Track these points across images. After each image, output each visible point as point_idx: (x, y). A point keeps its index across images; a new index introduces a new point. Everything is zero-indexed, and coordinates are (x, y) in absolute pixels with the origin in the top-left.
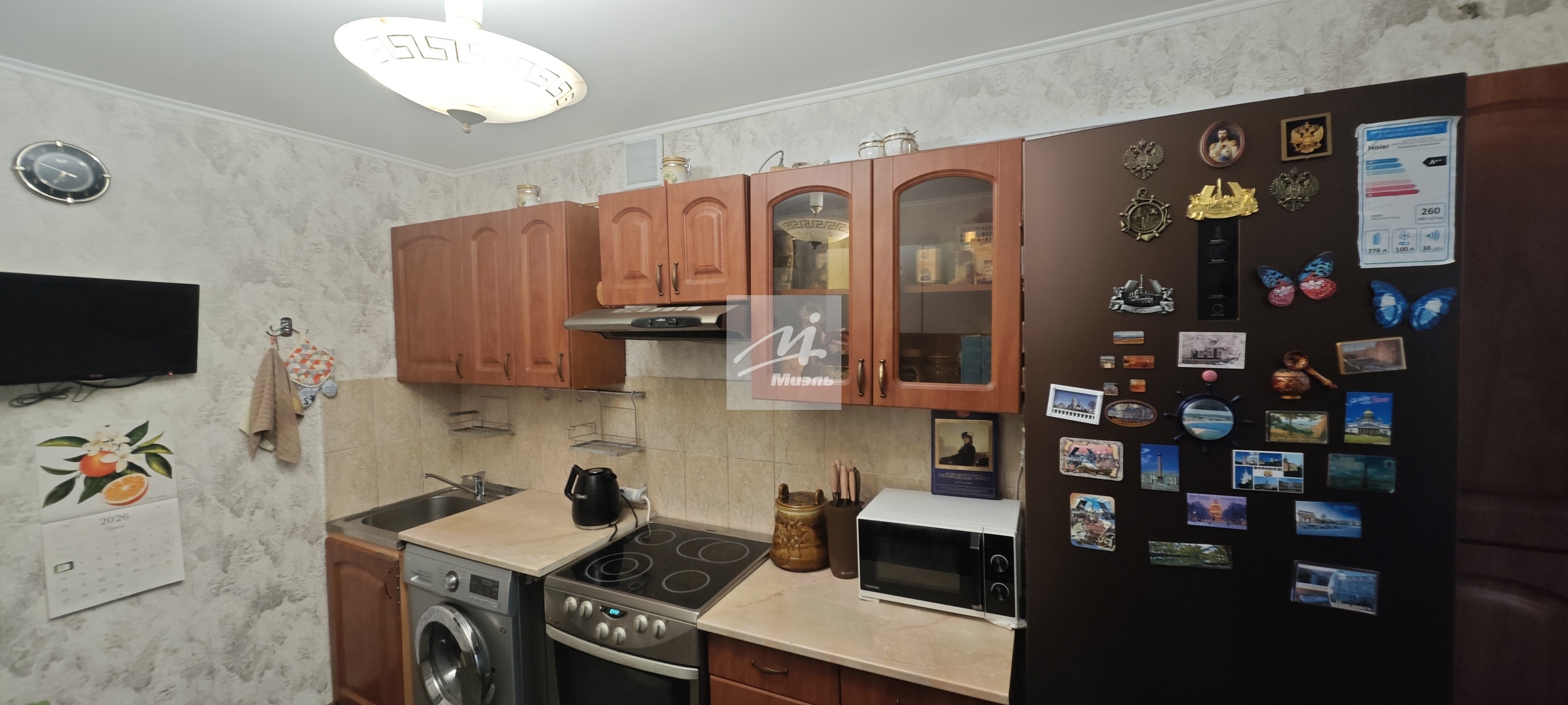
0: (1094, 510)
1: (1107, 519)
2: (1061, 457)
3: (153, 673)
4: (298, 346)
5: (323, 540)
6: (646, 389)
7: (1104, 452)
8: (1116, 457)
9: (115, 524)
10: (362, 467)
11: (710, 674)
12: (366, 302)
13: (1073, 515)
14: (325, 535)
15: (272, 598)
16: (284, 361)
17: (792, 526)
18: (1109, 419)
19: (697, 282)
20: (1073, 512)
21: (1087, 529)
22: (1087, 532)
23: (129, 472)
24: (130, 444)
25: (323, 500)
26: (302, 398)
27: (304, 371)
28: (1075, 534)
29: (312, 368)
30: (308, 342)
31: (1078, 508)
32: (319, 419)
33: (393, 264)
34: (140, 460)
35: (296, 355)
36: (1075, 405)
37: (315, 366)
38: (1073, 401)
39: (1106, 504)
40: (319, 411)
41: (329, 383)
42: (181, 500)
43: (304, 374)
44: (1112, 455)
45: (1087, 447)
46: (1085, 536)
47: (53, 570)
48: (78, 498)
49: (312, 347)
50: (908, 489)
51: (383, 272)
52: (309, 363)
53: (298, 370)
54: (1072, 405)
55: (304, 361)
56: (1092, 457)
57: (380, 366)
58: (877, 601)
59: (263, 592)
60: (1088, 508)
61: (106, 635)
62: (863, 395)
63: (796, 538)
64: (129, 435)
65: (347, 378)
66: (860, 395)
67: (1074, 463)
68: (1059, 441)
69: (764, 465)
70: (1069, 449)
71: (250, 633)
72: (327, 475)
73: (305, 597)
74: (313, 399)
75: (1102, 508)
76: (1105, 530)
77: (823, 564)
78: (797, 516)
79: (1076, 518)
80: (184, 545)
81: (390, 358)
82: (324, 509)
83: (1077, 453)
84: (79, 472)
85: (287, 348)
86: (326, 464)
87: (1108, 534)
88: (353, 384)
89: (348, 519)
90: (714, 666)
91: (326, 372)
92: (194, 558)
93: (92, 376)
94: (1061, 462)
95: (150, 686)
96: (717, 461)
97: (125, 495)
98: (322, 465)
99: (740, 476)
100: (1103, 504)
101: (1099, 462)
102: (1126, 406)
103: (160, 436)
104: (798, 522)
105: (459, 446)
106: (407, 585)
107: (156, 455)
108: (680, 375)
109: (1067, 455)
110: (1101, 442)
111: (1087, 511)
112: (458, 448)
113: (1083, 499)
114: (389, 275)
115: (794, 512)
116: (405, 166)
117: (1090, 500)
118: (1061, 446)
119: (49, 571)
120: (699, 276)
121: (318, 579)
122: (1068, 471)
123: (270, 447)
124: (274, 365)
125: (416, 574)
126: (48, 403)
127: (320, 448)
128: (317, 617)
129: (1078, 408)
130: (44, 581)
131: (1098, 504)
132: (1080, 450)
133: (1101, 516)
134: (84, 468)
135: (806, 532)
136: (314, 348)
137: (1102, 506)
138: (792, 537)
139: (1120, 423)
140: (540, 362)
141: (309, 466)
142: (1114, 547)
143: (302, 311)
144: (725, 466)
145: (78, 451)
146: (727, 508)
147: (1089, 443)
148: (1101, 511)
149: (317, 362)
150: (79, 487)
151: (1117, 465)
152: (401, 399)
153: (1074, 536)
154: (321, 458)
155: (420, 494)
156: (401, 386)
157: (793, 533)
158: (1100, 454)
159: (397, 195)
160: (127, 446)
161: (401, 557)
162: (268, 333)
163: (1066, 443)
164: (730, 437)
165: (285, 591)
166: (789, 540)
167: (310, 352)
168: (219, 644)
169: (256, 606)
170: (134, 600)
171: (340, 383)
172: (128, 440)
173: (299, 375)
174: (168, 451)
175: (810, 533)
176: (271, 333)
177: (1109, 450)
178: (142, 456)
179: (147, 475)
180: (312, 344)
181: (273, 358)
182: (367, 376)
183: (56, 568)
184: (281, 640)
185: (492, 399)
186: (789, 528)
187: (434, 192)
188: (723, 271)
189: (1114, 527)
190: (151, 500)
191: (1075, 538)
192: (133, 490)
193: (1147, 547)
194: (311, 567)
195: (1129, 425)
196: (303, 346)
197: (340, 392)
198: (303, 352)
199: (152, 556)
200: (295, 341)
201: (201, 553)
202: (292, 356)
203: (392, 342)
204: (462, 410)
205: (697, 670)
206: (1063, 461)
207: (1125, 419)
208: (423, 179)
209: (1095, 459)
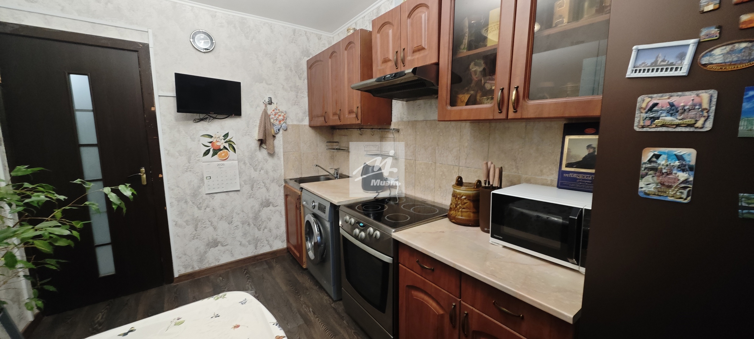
0: (668, 163)
1: (683, 171)
2: (636, 115)
3: (233, 219)
4: (273, 109)
5: (283, 186)
6: (400, 127)
7: (691, 103)
8: (705, 105)
9: (221, 167)
10: (296, 160)
11: (399, 263)
12: (298, 93)
13: (643, 169)
14: (284, 184)
15: (267, 204)
16: (269, 114)
17: (459, 199)
18: (702, 67)
19: (413, 58)
20: (644, 166)
21: (658, 181)
22: (657, 184)
23: (224, 149)
24: (224, 140)
25: (283, 170)
26: (275, 129)
27: (275, 118)
28: (643, 186)
29: (278, 117)
30: (277, 107)
31: (650, 161)
32: (281, 138)
33: (307, 76)
34: (227, 145)
35: (273, 112)
36: (660, 60)
37: (279, 117)
38: (657, 57)
39: (684, 156)
40: (281, 135)
41: (284, 125)
42: (238, 162)
43: (276, 120)
44: (700, 105)
45: (669, 101)
46: (655, 188)
47: (206, 178)
48: (211, 156)
49: (278, 109)
50: (542, 185)
51: (304, 80)
52: (277, 116)
53: (274, 118)
54: (656, 61)
55: (275, 115)
56: (673, 109)
57: (302, 120)
58: (501, 246)
59: (264, 201)
60: (662, 161)
61: (220, 203)
62: (501, 112)
63: (460, 205)
64: (224, 136)
65: (291, 123)
66: (499, 113)
67: (651, 118)
68: (637, 101)
69: (453, 167)
70: (647, 106)
71: (260, 214)
72: (284, 161)
73: (277, 206)
74: (279, 130)
75: (679, 160)
76: (680, 182)
77: (474, 223)
78: (462, 193)
79: (646, 171)
80: (240, 178)
81: (306, 117)
82: (283, 174)
83: (655, 108)
84: (211, 147)
85: (270, 109)
86: (283, 156)
87: (683, 185)
88: (293, 126)
89: (291, 179)
90: (401, 260)
91: (283, 120)
92: (243, 183)
93: (211, 113)
94: (636, 120)
95: (232, 223)
96: (430, 165)
97: (223, 157)
98: (282, 157)
99: (441, 173)
100: (681, 156)
101: (682, 113)
102: (728, 48)
103: (232, 138)
104: (462, 196)
105: (333, 157)
106: (303, 206)
107: (231, 145)
108: (416, 119)
109: (644, 111)
110: (687, 93)
111: (659, 164)
112: (332, 158)
113: (656, 153)
114: (306, 81)
115: (462, 191)
116: (312, 33)
117: (665, 153)
118: (638, 104)
119: (205, 178)
120: (415, 54)
121: (281, 200)
122: (643, 127)
123: (265, 147)
124: (266, 116)
125: (305, 201)
126: (202, 122)
127: (282, 150)
128: (281, 214)
129: (662, 63)
130: (204, 182)
131: (675, 157)
132: (660, 105)
133: (676, 168)
134: (212, 145)
135: (467, 203)
136: (279, 110)
137: (679, 158)
138: (459, 204)
139: (717, 69)
140: (351, 112)
141: (278, 156)
142: (689, 198)
143: (275, 95)
144: (434, 167)
145: (210, 140)
146: (434, 191)
147: (671, 96)
148: (677, 163)
149: (280, 116)
150: (211, 152)
151: (705, 114)
152: (310, 134)
153: (642, 188)
154: (282, 154)
155: (317, 175)
156: (310, 129)
157: (459, 203)
158: (684, 106)
159: (309, 46)
160: (223, 140)
161: (301, 194)
162: (263, 102)
163: (644, 100)
164: (437, 152)
165: (271, 202)
166: (456, 206)
167: (277, 111)
168: (251, 215)
169: (262, 205)
170: (227, 193)
171: (288, 125)
172: (223, 138)
173: (274, 120)
174: (235, 144)
175: (469, 203)
176: (264, 102)
177: (697, 100)
178: (227, 144)
179: (229, 151)
180: (278, 108)
181: (265, 113)
182: (298, 123)
183: (207, 177)
184: (270, 219)
185: (343, 136)
186: (457, 199)
187: (324, 44)
188: (426, 48)
189: (691, 179)
190: (230, 160)
191: (643, 189)
192: (225, 155)
193: (737, 200)
194: (279, 195)
195: (730, 68)
196: (275, 109)
197: (288, 129)
198: (275, 111)
199: (231, 180)
200: (273, 106)
201: (245, 181)
202: (272, 113)
203: (307, 110)
204: (334, 141)
205: (392, 258)
206: (638, 119)
207: (725, 63)
208: (320, 38)
209: (677, 112)
